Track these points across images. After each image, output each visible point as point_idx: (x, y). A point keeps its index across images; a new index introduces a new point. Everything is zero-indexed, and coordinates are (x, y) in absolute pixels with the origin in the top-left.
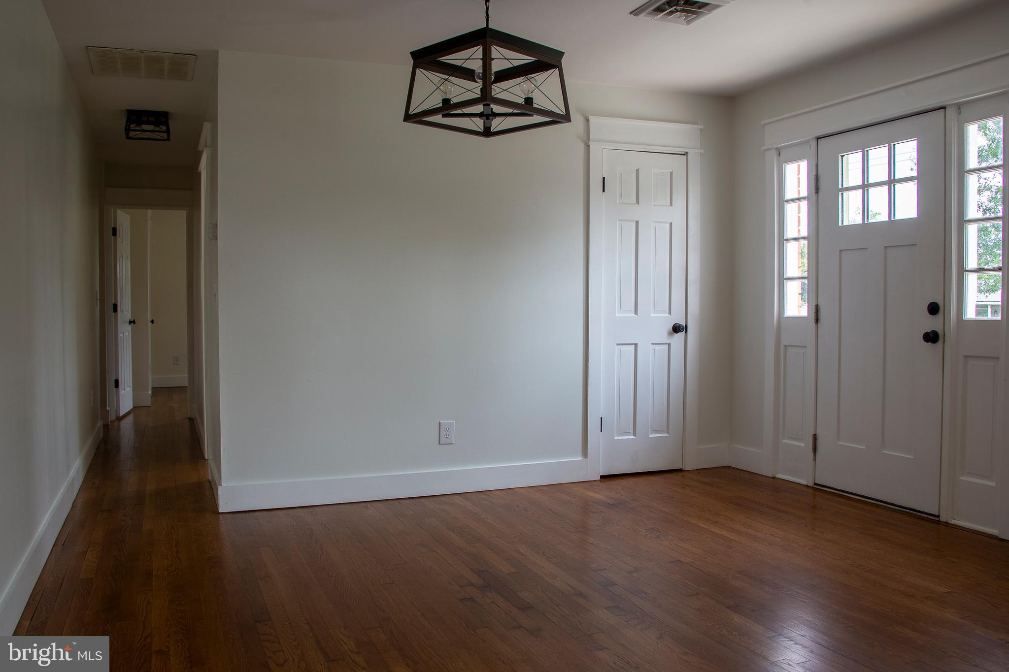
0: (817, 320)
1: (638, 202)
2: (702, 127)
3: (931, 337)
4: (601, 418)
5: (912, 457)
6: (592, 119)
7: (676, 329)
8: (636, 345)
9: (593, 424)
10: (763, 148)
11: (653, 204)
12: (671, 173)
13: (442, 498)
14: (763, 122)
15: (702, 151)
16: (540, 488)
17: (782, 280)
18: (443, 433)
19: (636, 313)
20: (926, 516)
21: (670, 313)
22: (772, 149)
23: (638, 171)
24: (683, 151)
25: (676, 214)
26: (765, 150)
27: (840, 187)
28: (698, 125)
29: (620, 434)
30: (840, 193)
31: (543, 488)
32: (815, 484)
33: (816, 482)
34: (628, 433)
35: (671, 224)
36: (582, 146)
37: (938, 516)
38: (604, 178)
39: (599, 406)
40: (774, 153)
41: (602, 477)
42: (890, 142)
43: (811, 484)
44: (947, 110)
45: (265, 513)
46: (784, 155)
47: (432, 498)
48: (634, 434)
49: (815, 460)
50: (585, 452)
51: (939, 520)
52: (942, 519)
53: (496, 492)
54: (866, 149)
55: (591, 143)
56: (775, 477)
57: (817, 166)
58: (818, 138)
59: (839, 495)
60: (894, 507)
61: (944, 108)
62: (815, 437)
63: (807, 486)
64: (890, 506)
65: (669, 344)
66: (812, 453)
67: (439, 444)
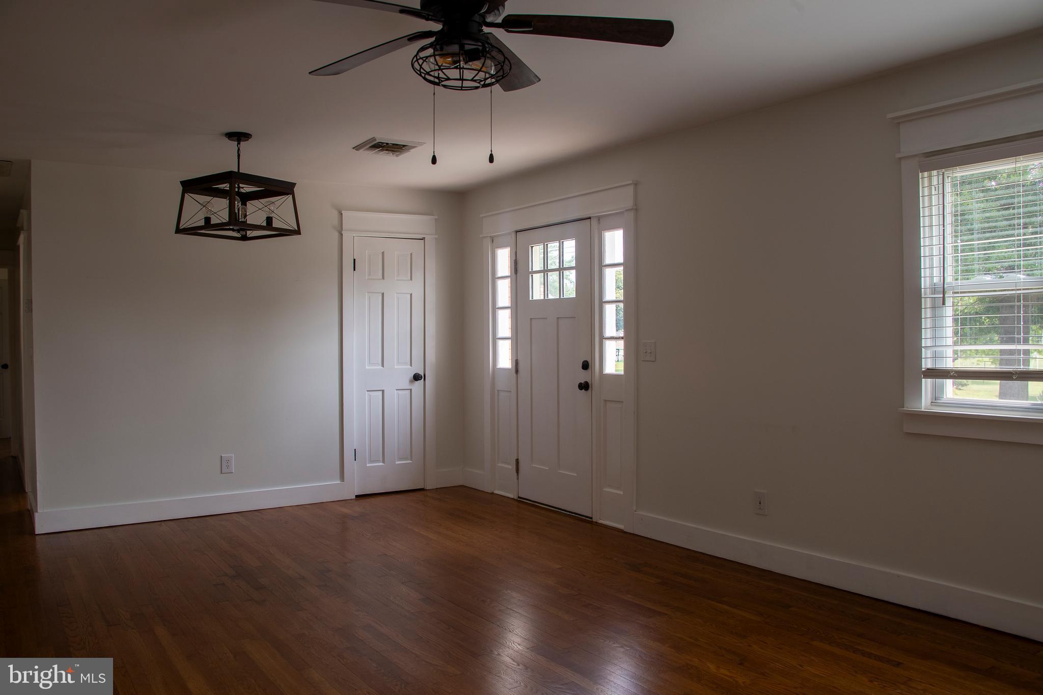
0: (517, 371)
1: (383, 278)
2: (437, 217)
3: (584, 386)
4: (355, 450)
5: (576, 475)
6: (343, 212)
7: (417, 377)
8: (383, 391)
9: (348, 454)
10: (481, 236)
11: (396, 279)
12: (411, 254)
13: (224, 517)
14: (481, 216)
15: (437, 237)
16: (305, 506)
17: (495, 339)
18: (224, 464)
19: (383, 366)
20: (584, 518)
21: (411, 365)
22: (487, 237)
23: (383, 253)
24: (421, 236)
25: (416, 288)
26: (484, 237)
27: (530, 270)
28: (433, 215)
29: (371, 462)
30: (530, 275)
31: (307, 506)
32: (519, 497)
33: (519, 496)
34: (378, 461)
35: (411, 295)
36: (336, 234)
37: (592, 518)
38: (354, 260)
39: (353, 439)
40: (489, 240)
41: (356, 496)
42: (561, 239)
43: (516, 498)
44: (592, 219)
45: (75, 533)
46: (496, 243)
47: (216, 517)
48: (383, 462)
49: (518, 479)
50: (342, 478)
51: (592, 521)
52: (594, 520)
53: (268, 510)
54: (546, 244)
55: (343, 232)
56: (493, 493)
57: (516, 253)
58: (517, 232)
59: (534, 505)
60: (566, 513)
61: (590, 218)
62: (517, 461)
63: (513, 499)
64: (564, 512)
65: (411, 390)
66: (516, 474)
67: (221, 473)
